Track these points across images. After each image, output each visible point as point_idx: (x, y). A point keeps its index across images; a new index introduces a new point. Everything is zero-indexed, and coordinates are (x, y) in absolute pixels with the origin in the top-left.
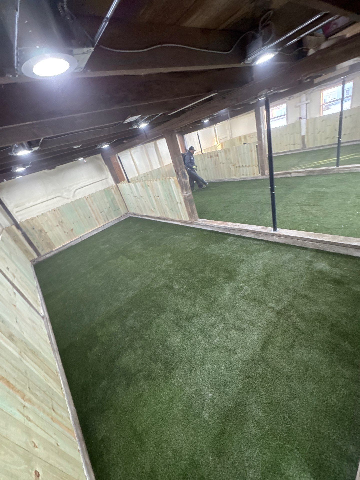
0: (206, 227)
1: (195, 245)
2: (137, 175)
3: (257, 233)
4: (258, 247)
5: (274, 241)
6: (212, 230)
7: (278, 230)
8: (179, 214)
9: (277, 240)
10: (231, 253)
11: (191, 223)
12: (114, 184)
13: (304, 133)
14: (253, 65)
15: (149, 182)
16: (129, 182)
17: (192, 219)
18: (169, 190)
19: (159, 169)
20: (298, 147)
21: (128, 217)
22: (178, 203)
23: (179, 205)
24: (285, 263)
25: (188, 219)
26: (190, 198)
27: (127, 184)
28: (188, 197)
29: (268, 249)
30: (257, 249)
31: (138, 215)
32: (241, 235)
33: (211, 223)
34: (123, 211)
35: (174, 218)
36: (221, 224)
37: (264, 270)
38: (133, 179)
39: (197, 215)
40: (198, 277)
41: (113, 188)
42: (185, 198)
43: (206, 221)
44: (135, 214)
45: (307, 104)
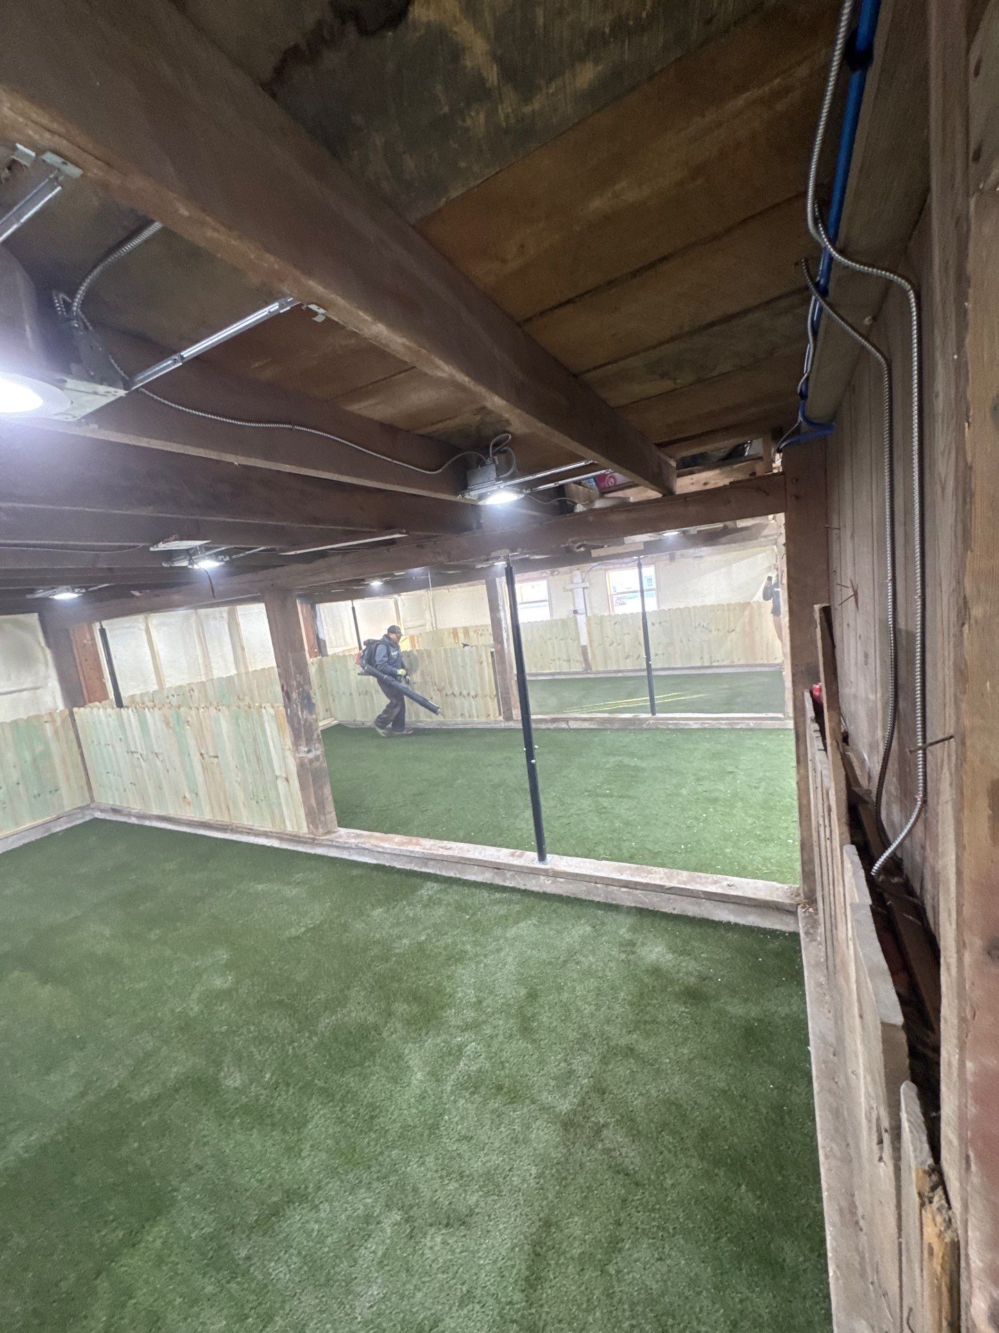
0: (359, 854)
1: (317, 913)
2: (156, 687)
3: (498, 868)
4: (502, 910)
5: (541, 891)
6: (375, 862)
7: (549, 857)
8: (276, 811)
9: (547, 886)
10: (429, 931)
11: (313, 842)
12: (61, 706)
13: (584, 641)
14: (481, 503)
15: (193, 712)
16: (119, 704)
17: (317, 828)
18: (255, 740)
19: (230, 679)
20: (578, 667)
21: (87, 819)
22: (277, 777)
23: (281, 784)
24: (571, 953)
25: (304, 830)
26: (316, 764)
27: (109, 711)
28: (311, 761)
29: (528, 913)
30: (502, 916)
31: (129, 815)
32: (458, 876)
33: (373, 841)
34: (69, 799)
35: (257, 826)
36: (403, 844)
37: (520, 982)
38: (138, 699)
39: (332, 816)
40: (321, 1027)
41: (54, 721)
42: (301, 766)
43: (358, 836)
44: (115, 811)
45: (584, 588)
